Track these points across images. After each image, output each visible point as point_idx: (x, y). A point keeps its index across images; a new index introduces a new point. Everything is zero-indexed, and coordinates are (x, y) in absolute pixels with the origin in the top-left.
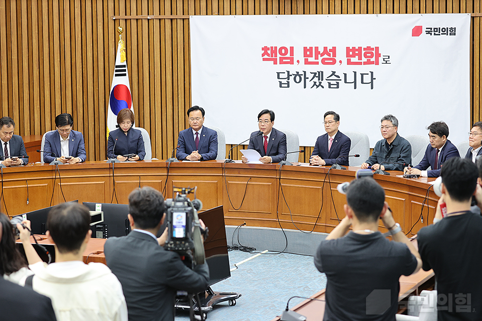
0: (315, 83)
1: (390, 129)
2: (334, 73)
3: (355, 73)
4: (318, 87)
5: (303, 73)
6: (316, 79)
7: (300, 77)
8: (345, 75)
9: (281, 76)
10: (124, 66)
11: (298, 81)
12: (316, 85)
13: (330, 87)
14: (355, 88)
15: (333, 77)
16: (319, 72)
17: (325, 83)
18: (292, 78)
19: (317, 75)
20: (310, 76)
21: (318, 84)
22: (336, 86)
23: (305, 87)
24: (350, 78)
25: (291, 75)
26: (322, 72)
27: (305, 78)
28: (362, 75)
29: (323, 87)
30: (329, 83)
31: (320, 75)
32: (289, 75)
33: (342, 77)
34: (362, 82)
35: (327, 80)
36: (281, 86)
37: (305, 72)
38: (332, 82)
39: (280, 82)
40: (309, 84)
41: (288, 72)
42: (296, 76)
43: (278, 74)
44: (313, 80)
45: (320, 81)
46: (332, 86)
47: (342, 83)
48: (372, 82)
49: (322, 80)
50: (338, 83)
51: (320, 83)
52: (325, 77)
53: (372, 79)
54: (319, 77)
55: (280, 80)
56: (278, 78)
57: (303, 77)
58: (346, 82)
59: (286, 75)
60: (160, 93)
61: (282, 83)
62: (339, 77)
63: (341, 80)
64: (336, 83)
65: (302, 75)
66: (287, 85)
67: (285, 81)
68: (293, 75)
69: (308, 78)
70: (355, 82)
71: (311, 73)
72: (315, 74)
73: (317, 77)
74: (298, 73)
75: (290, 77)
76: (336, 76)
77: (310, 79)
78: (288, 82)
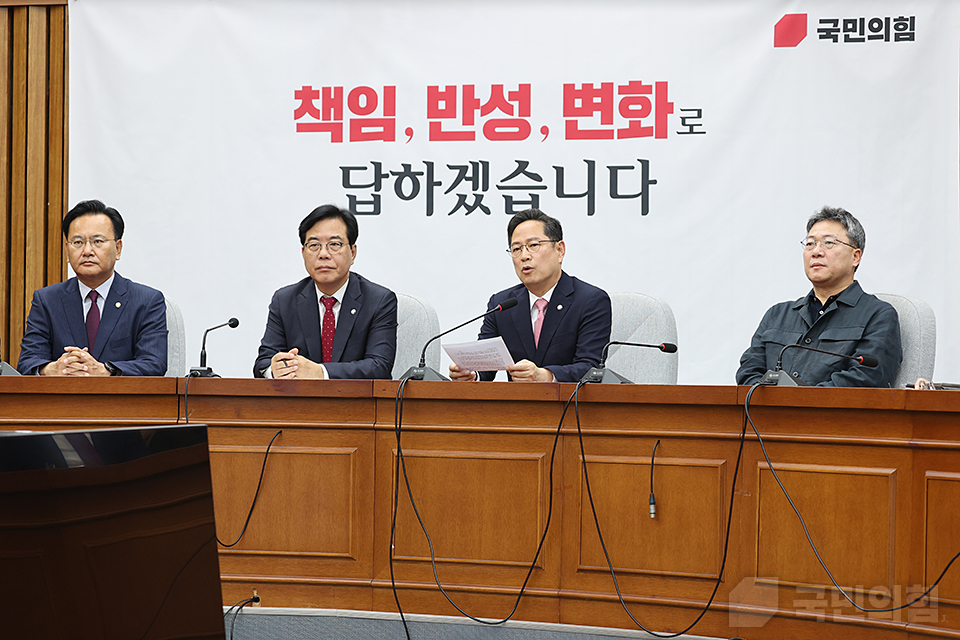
0: (462, 198)
2: (522, 166)
3: (591, 165)
4: (470, 209)
5: (424, 169)
6: (465, 187)
7: (415, 181)
8: (560, 171)
9: (355, 178)
11: (407, 194)
12: (467, 206)
13: (509, 211)
14: (591, 211)
15: (522, 180)
16: (475, 165)
17: (493, 198)
18: (388, 184)
19: (469, 174)
20: (446, 177)
21: (470, 201)
23: (430, 212)
24: (576, 182)
25: (387, 176)
26: (486, 165)
27: (432, 184)
28: (614, 171)
29: (487, 211)
30: (508, 199)
31: (478, 174)
32: (379, 175)
33: (550, 180)
34: (614, 194)
35: (499, 188)
37: (430, 166)
38: (517, 195)
39: (352, 198)
40: (444, 201)
41: (378, 166)
42: (401, 176)
43: (346, 171)
44: (458, 190)
45: (479, 191)
47: (547, 197)
48: (645, 194)
49: (485, 188)
50: (535, 198)
51: (479, 198)
52: (494, 181)
53: (646, 182)
54: (474, 179)
55: (352, 192)
56: (346, 184)
57: (423, 180)
58: (560, 193)
59: (369, 177)
61: (358, 199)
62: (540, 180)
63: (545, 188)
64: (530, 199)
65: (422, 174)
66: (372, 206)
67: (365, 195)
68: (393, 174)
69: (440, 184)
70: (591, 193)
71: (450, 167)
72: (464, 169)
73: (467, 179)
74: (407, 167)
75: (383, 180)
76: (529, 175)
77: (446, 185)
78: (377, 198)
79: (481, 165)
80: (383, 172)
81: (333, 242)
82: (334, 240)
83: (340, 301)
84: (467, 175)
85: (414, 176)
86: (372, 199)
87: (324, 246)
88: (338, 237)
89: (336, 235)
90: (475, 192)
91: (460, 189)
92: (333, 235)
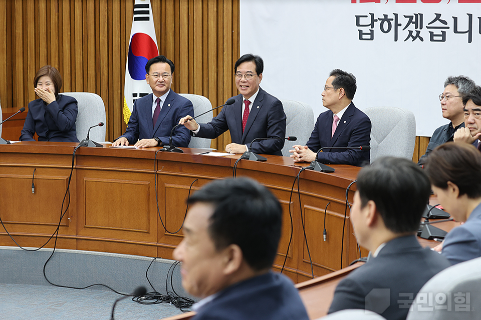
0: (411, 32)
1: (451, 100)
2: (438, 16)
3: (470, 16)
4: (414, 38)
5: (393, 17)
6: (412, 27)
7: (389, 23)
8: (455, 19)
9: (362, 21)
10: (147, 6)
11: (386, 29)
12: (413, 37)
13: (432, 40)
14: (470, 41)
15: (438, 23)
16: (416, 15)
17: (425, 33)
18: (377, 24)
19: (414, 20)
20: (403, 21)
21: (414, 34)
22: (441, 38)
23: (396, 40)
24: (463, 26)
25: (376, 21)
26: (421, 15)
27: (397, 25)
29: (422, 39)
30: (431, 33)
31: (417, 20)
32: (373, 20)
33: (451, 24)
35: (427, 27)
36: (361, 38)
37: (396, 15)
38: (436, 31)
39: (360, 31)
40: (403, 34)
41: (372, 15)
42: (383, 21)
43: (358, 17)
44: (408, 28)
45: (418, 29)
46: (435, 38)
47: (450, 33)
49: (421, 28)
50: (444, 33)
51: (418, 32)
52: (425, 24)
54: (416, 23)
55: (360, 28)
56: (358, 24)
57: (393, 23)
58: (456, 31)
59: (368, 21)
60: (201, 48)
61: (363, 32)
62: (446, 24)
63: (448, 28)
64: (441, 34)
65: (392, 20)
66: (370, 36)
67: (366, 30)
68: (380, 19)
69: (400, 25)
70: (470, 31)
71: (405, 17)
72: (411, 17)
73: (413, 23)
74: (386, 16)
75: (375, 22)
76: (441, 21)
77: (404, 26)
78: (372, 31)
79: (419, 15)
80: (375, 19)
81: (248, 74)
82: (248, 73)
83: (253, 102)
84: (413, 21)
85: (389, 21)
86: (370, 32)
87: (243, 76)
88: (251, 72)
89: (249, 71)
90: (417, 30)
91: (410, 28)
92: (248, 71)
